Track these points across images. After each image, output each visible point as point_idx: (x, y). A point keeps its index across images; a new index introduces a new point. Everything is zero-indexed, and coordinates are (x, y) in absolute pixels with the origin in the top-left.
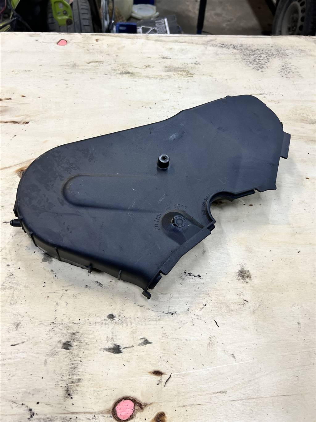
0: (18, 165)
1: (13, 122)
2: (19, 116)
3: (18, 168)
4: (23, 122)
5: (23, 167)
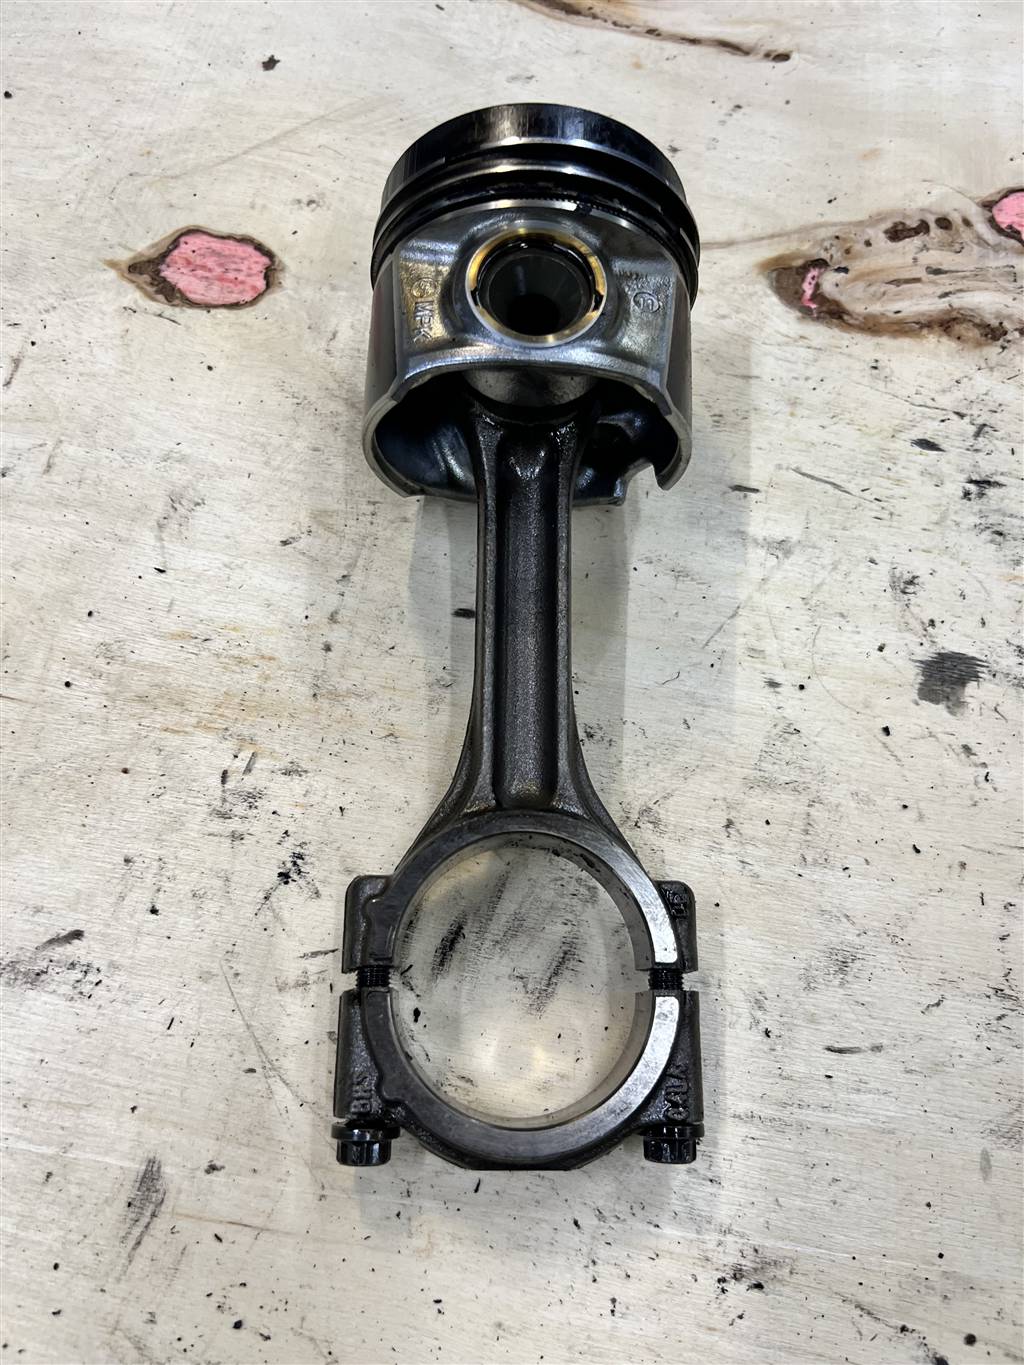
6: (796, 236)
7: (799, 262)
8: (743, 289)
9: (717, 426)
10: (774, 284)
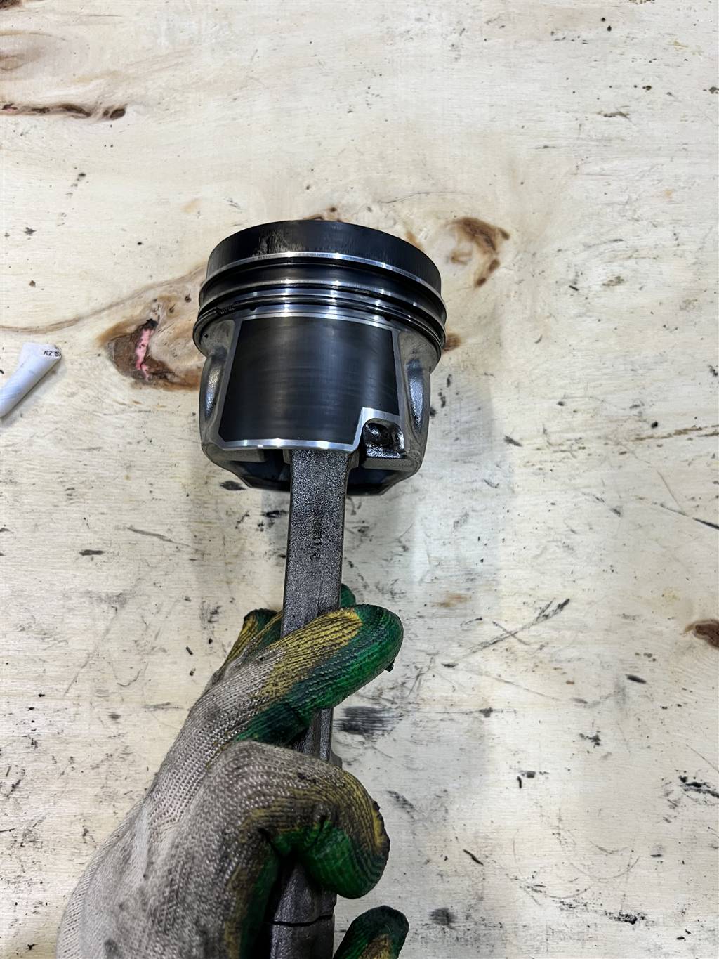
0: (104, 310)
1: (70, 109)
2: (84, 80)
3: (106, 324)
4: (101, 111)
5: (123, 320)
6: (131, 301)
7: (133, 328)
8: (87, 364)
9: (71, 499)
10: (113, 353)
